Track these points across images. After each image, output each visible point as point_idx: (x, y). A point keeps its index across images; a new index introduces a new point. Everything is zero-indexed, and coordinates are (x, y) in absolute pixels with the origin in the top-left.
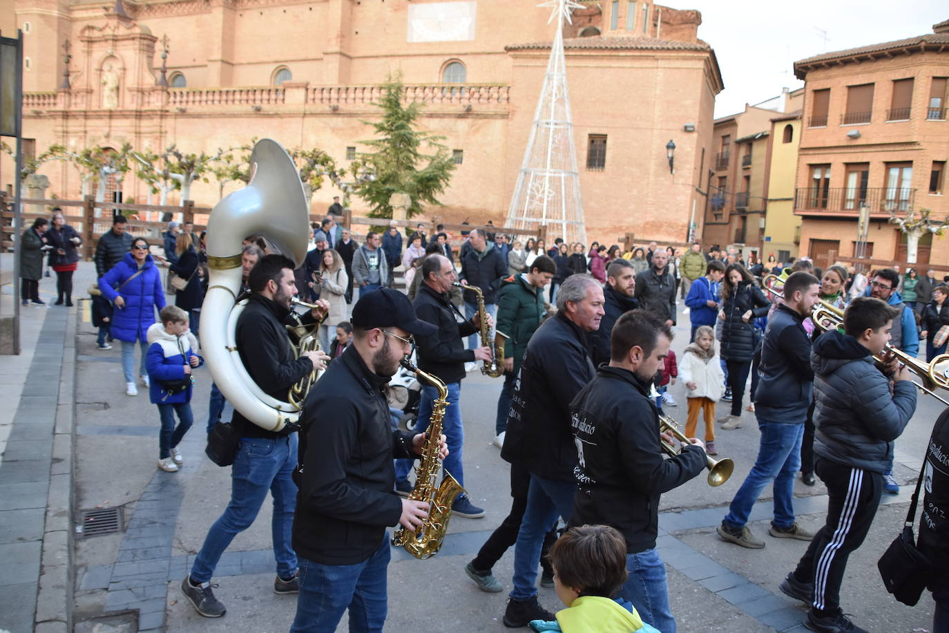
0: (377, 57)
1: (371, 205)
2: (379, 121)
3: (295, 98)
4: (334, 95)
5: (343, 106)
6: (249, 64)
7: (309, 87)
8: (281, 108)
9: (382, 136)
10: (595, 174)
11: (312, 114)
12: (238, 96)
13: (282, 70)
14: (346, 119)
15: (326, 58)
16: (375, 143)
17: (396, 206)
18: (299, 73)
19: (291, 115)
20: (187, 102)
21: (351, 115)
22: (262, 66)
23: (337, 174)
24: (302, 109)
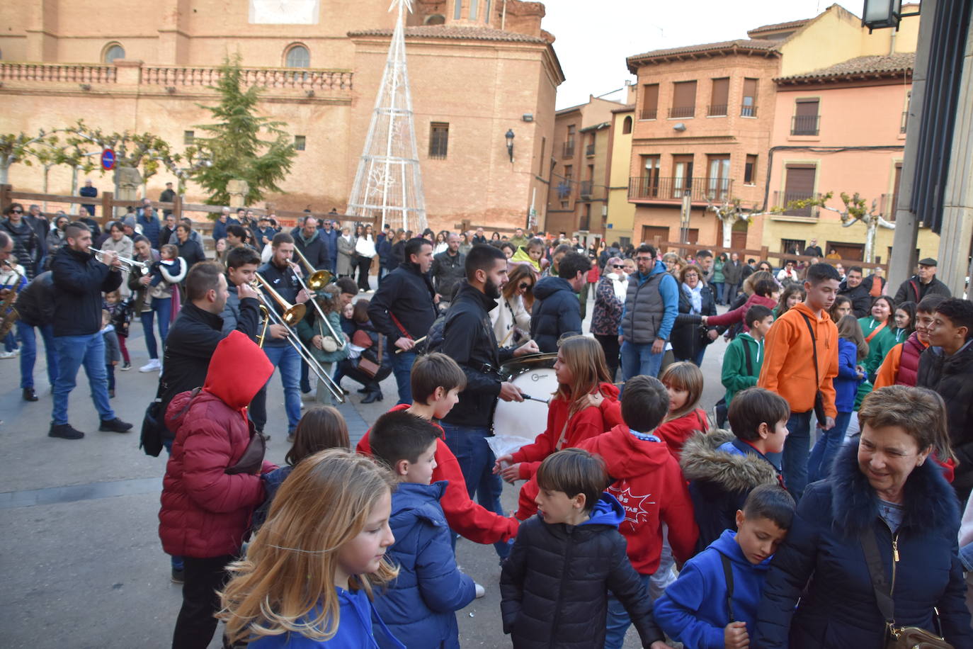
0: (217, 37)
1: (209, 191)
2: (217, 105)
3: (128, 78)
4: (170, 76)
5: (179, 87)
6: (77, 38)
7: (143, 66)
8: (112, 88)
9: (219, 121)
10: (437, 163)
11: (148, 96)
12: (63, 73)
13: (114, 47)
14: (183, 102)
15: (162, 36)
16: (212, 128)
17: (234, 193)
18: (133, 51)
19: (124, 96)
20: (3, 76)
21: (188, 97)
22: (90, 42)
23: (172, 159)
24: (135, 89)
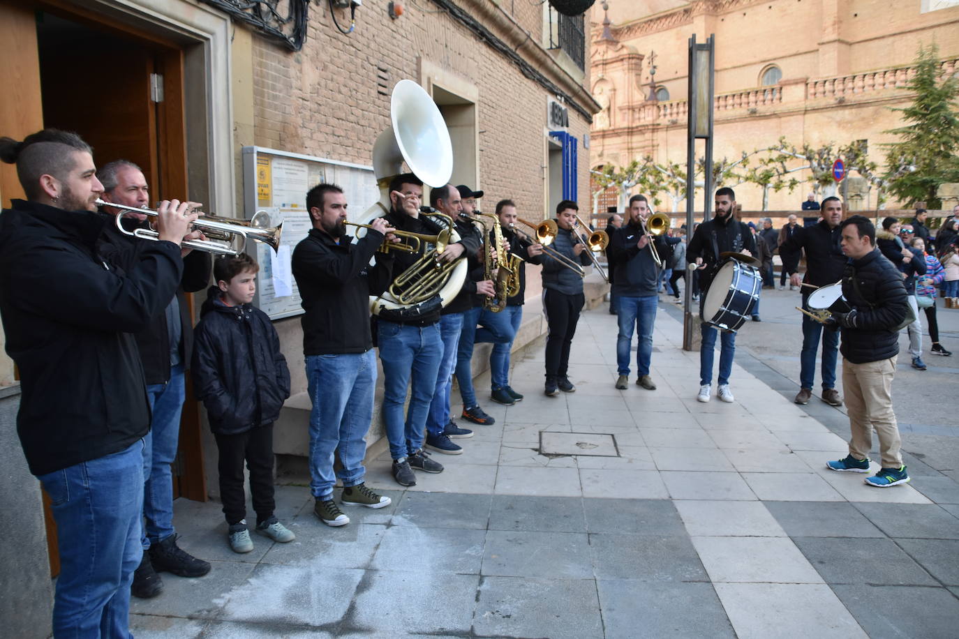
0: (883, 37)
2: (909, 105)
3: (794, 96)
4: (839, 86)
5: (849, 96)
6: (735, 67)
7: (809, 81)
8: (778, 107)
9: (912, 122)
11: (815, 110)
12: (730, 101)
13: (770, 69)
14: (854, 111)
15: (822, 48)
16: (907, 131)
17: (947, 198)
18: (789, 70)
19: (790, 113)
20: (678, 113)
21: (860, 105)
22: (747, 69)
23: (868, 168)
24: (802, 105)
